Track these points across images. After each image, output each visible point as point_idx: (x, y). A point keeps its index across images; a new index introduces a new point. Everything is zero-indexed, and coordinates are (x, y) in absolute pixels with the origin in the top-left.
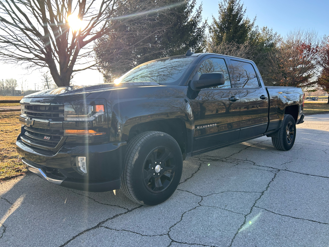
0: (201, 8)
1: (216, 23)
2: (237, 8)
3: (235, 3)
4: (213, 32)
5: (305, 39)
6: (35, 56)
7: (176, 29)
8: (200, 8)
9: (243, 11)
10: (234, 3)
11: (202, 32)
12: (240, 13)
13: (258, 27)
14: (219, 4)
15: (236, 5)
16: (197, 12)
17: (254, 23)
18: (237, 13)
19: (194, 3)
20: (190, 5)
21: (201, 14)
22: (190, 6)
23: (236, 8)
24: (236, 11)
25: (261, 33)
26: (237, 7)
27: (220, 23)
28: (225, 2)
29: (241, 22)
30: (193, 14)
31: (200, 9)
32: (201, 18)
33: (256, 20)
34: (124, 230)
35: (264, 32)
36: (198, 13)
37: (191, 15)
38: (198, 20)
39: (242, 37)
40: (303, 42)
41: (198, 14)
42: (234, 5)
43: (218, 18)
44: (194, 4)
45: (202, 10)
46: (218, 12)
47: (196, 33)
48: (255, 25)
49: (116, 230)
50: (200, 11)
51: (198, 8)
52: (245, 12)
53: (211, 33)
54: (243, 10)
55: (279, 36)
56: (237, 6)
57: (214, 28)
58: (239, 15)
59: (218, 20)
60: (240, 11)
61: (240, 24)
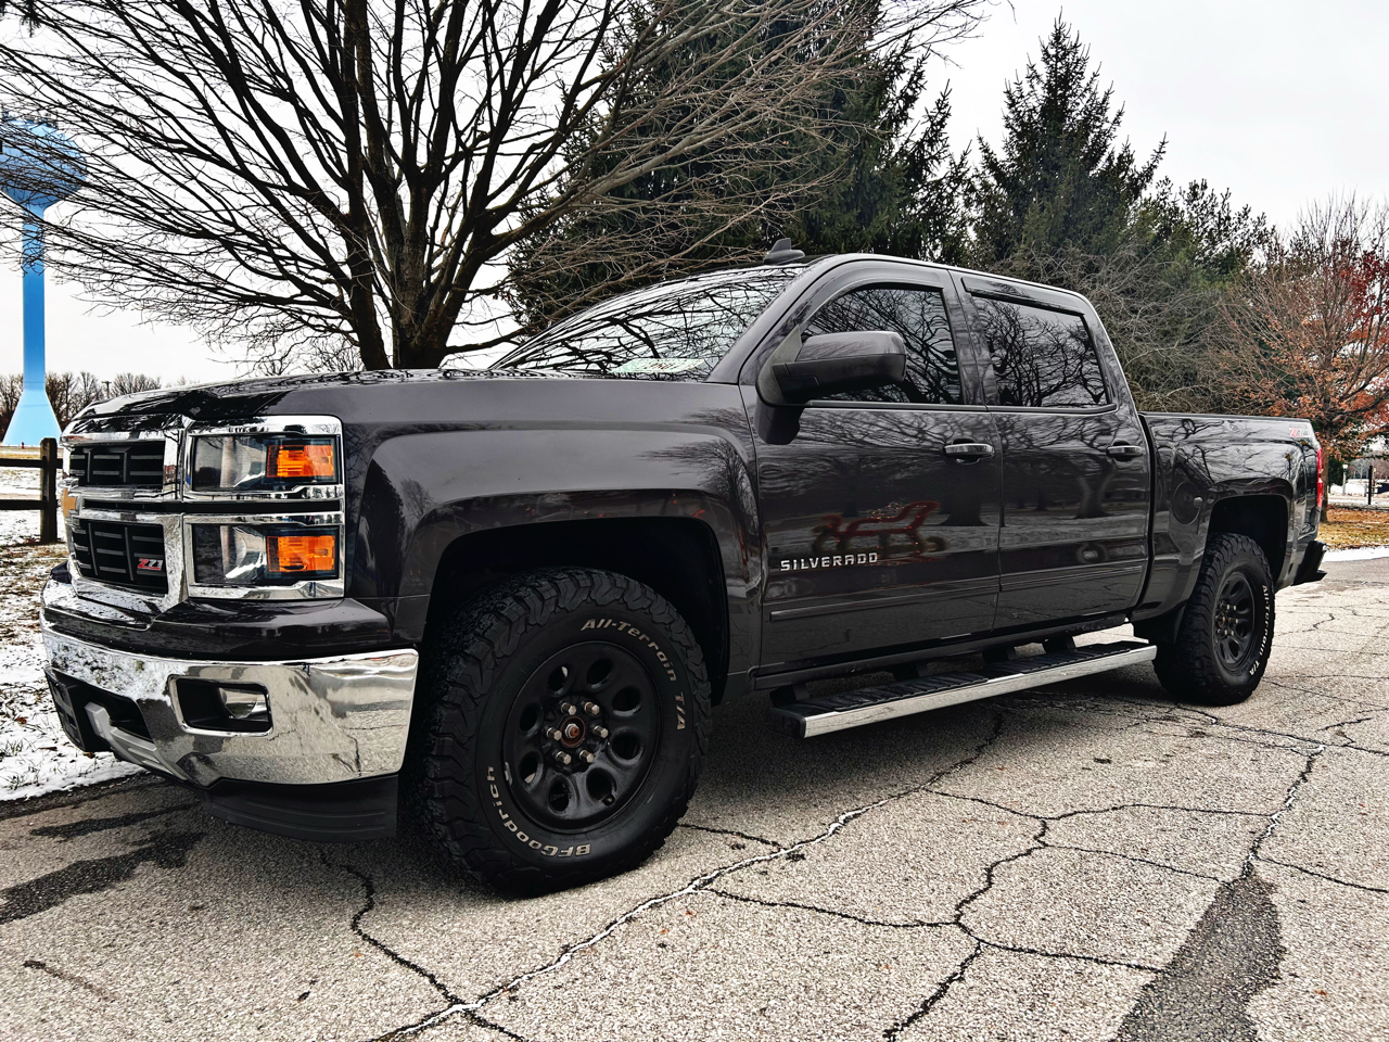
0: (947, 105)
1: (992, 164)
2: (1081, 107)
3: (1074, 87)
4: (980, 203)
5: (1377, 236)
6: (298, 291)
7: (843, 190)
8: (942, 105)
9: (1111, 119)
10: (1070, 88)
11: (945, 202)
12: (1094, 126)
13: (1169, 186)
14: (1008, 92)
15: (1079, 93)
16: (929, 123)
17: (1155, 167)
18: (1085, 126)
19: (914, 86)
20: (898, 94)
21: (943, 130)
22: (901, 98)
23: (1078, 107)
24: (1079, 118)
25: (1182, 205)
26: (1085, 100)
27: (1009, 167)
28: (1035, 81)
29: (1100, 165)
30: (914, 129)
31: (940, 109)
32: (944, 146)
33: (1162, 155)
34: (792, 905)
35: (1195, 202)
36: (933, 124)
37: (902, 132)
38: (933, 154)
39: (1103, 223)
40: (1367, 246)
41: (933, 130)
42: (1070, 96)
43: (1003, 145)
44: (917, 90)
45: (948, 115)
46: (1004, 122)
47: (920, 207)
48: (1158, 175)
49: (762, 903)
50: (940, 117)
51: (932, 107)
52: (1116, 122)
53: (973, 208)
54: (1111, 114)
55: (1261, 221)
56: (1084, 96)
57: (986, 186)
58: (1092, 135)
59: (1001, 156)
60: (1098, 119)
61: (1095, 171)
